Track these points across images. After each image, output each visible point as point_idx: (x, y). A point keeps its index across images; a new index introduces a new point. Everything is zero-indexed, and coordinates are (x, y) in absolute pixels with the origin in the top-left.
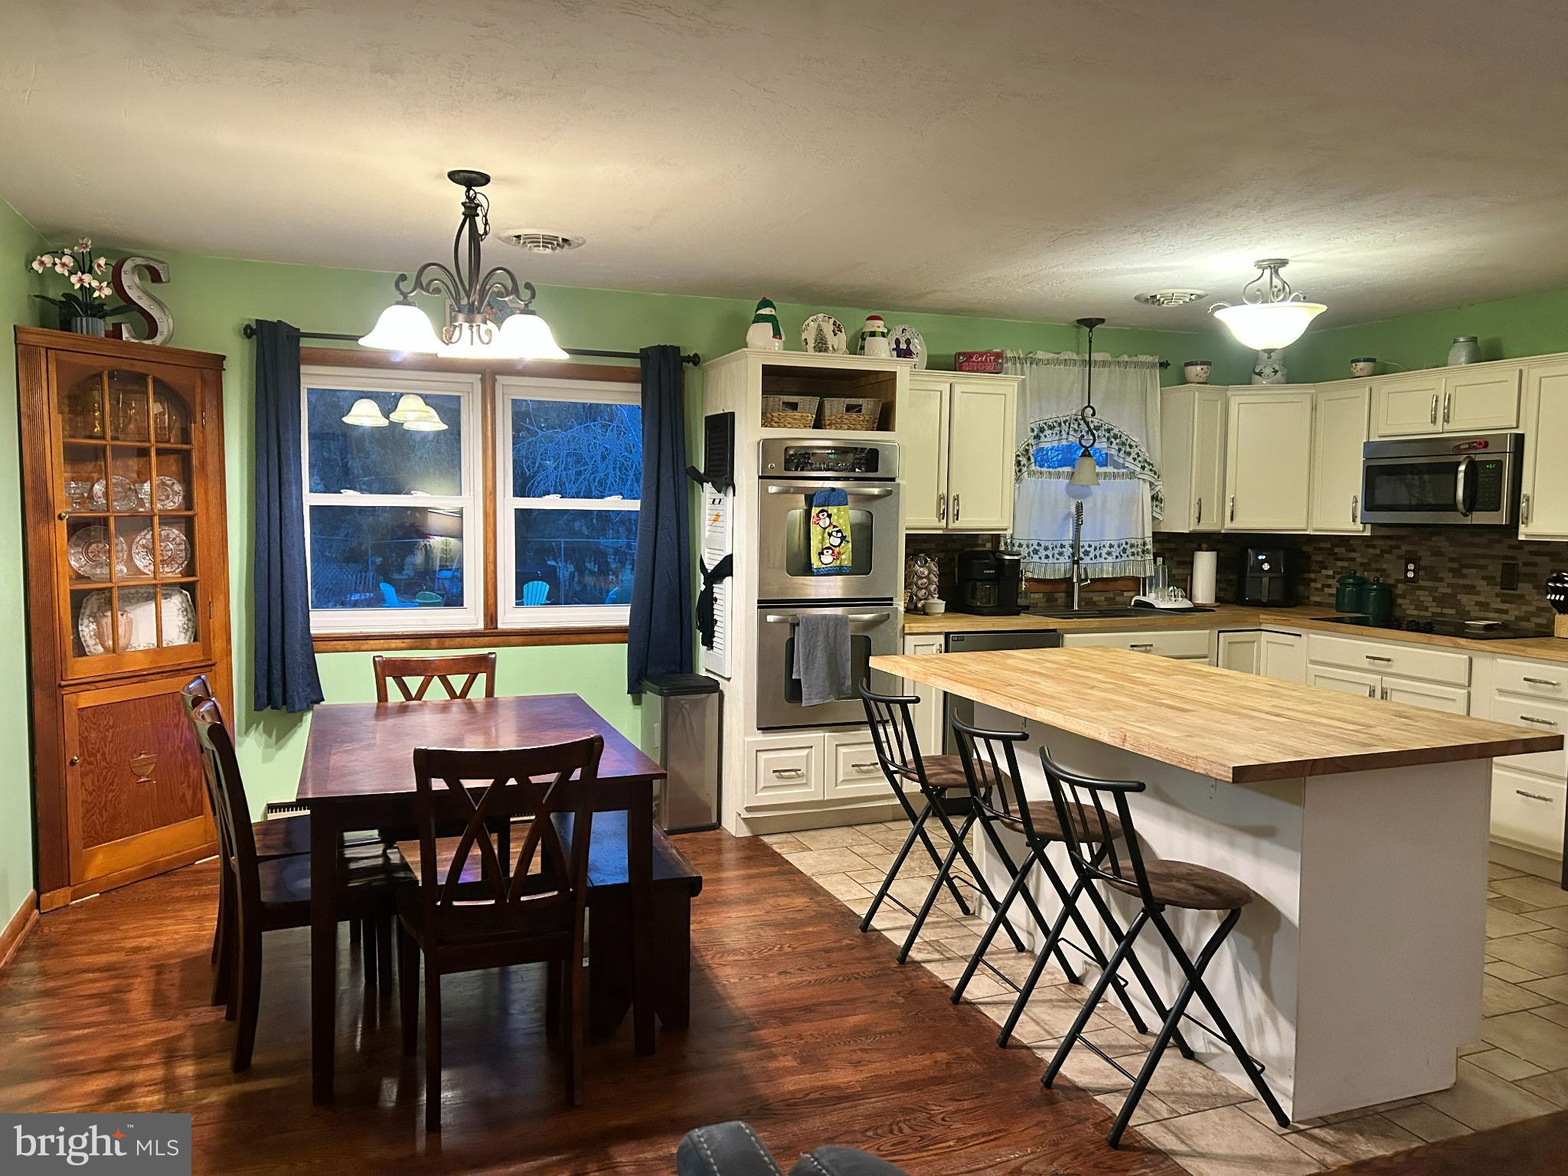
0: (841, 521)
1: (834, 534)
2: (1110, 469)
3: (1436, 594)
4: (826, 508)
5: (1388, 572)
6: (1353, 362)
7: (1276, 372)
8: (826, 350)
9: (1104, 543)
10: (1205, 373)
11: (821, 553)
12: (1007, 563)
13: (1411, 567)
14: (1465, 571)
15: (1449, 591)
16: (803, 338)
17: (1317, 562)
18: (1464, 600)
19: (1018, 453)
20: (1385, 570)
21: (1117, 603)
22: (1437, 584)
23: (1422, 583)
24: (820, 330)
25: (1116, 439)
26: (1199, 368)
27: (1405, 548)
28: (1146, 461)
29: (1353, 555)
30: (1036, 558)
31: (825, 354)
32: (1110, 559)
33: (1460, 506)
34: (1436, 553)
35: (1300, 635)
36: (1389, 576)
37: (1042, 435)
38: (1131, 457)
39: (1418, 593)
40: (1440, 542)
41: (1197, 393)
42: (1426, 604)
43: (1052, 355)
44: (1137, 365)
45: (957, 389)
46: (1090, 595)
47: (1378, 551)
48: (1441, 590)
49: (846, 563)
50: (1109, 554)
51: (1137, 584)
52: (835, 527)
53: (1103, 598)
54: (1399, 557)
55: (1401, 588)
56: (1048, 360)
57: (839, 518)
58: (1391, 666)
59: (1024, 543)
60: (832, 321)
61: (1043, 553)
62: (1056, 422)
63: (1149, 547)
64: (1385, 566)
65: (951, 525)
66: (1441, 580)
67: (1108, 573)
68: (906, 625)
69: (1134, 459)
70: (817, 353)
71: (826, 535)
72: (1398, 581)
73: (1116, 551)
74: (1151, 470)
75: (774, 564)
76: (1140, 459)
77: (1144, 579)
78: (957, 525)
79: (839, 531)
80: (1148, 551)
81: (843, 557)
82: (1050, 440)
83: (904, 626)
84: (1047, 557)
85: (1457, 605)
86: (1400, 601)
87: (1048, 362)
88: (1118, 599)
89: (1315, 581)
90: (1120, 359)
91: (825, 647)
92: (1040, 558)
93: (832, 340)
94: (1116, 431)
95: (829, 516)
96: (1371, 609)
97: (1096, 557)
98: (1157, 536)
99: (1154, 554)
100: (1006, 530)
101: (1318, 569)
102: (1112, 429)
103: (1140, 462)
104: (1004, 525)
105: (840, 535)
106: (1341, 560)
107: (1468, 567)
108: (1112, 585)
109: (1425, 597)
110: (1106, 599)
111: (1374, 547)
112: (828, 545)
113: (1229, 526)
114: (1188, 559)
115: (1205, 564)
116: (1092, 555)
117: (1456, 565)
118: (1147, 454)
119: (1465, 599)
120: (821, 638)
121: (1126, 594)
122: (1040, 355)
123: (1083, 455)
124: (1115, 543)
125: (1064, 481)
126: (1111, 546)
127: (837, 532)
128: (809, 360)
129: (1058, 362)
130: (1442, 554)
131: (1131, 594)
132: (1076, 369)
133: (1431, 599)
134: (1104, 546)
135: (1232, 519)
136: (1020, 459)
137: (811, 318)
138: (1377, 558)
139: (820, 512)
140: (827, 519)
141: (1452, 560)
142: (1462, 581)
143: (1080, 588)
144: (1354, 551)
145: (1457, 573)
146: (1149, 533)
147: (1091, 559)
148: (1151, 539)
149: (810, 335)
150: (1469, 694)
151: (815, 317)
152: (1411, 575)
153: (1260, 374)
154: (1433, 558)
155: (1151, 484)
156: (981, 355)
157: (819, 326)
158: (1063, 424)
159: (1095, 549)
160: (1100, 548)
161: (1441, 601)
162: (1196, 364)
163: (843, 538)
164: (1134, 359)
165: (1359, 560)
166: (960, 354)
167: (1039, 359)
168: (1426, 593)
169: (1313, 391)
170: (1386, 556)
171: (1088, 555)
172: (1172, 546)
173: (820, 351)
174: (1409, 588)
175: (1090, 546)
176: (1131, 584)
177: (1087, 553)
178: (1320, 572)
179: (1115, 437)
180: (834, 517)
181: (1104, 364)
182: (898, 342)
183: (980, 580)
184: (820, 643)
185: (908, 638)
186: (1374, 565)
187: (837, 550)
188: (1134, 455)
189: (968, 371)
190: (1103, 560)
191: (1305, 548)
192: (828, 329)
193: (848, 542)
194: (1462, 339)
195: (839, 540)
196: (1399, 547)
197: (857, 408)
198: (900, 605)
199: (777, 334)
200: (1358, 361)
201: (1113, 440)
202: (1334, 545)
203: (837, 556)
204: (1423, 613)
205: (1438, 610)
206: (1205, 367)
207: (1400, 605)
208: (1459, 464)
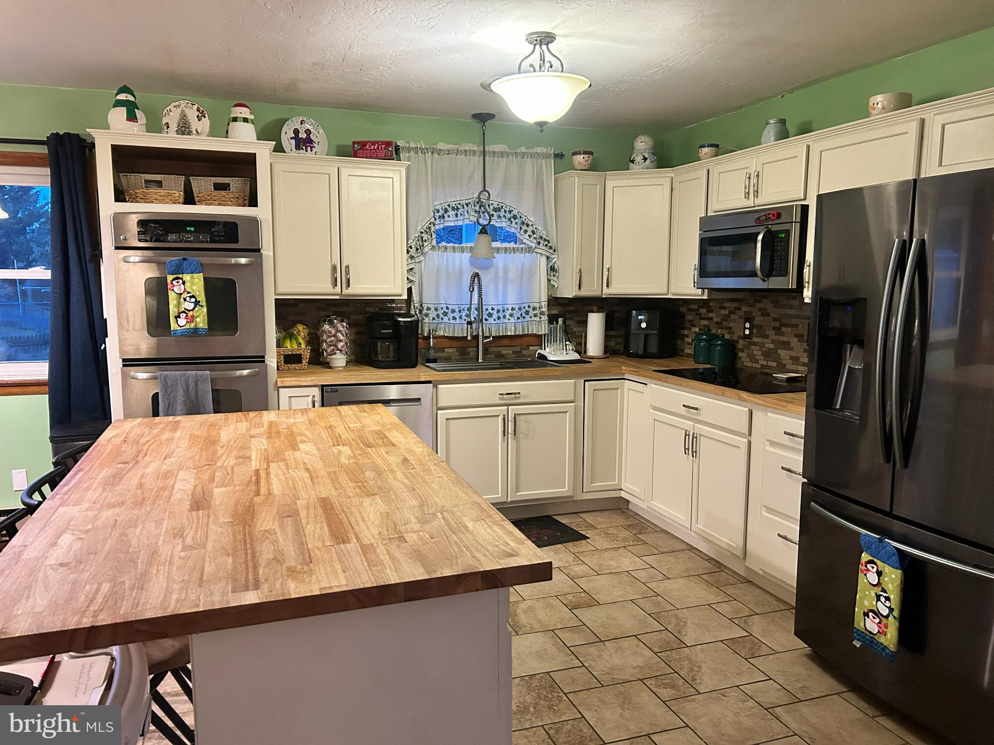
0: (194, 288)
1: (188, 299)
2: (512, 245)
3: (763, 349)
4: (180, 276)
5: (733, 330)
6: (700, 148)
7: (645, 159)
8: (190, 133)
9: (508, 306)
10: (587, 161)
11: (178, 317)
12: (402, 324)
13: (747, 325)
14: (783, 329)
15: (772, 346)
16: (164, 121)
17: (689, 321)
18: (782, 355)
19: (422, 230)
20: (731, 328)
21: (524, 356)
22: (765, 340)
23: (755, 339)
24: (183, 116)
25: (515, 219)
26: (582, 156)
27: (745, 309)
28: (541, 237)
29: (711, 315)
30: (446, 319)
31: (189, 136)
32: (512, 320)
33: (759, 273)
34: (765, 313)
35: (646, 384)
36: (733, 333)
37: (446, 215)
38: (528, 234)
39: (752, 347)
40: (767, 304)
41: (576, 178)
42: (757, 357)
43: (451, 146)
44: (532, 156)
45: (344, 173)
46: (499, 349)
47: (727, 312)
48: (767, 346)
49: (201, 325)
50: (511, 315)
51: (539, 340)
52: (189, 293)
53: (511, 352)
54: (740, 317)
55: (741, 344)
56: (449, 150)
57: (192, 284)
58: (699, 414)
59: (432, 307)
60: (195, 107)
61: (451, 315)
62: (459, 204)
63: (545, 309)
64: (731, 325)
65: (345, 292)
66: (767, 337)
67: (511, 331)
68: (278, 380)
69: (530, 236)
70: (179, 136)
71: (182, 300)
72: (739, 337)
73: (517, 314)
74: (546, 245)
75: (134, 326)
76: (535, 236)
77: (545, 335)
78: (350, 291)
79: (193, 297)
80: (542, 313)
81: (198, 320)
82: (453, 219)
83: (277, 381)
84: (454, 318)
85: (777, 359)
86: (740, 354)
87: (449, 152)
88: (524, 352)
89: (687, 336)
90: (519, 151)
91: (185, 401)
92: (449, 319)
93: (195, 124)
94: (515, 212)
95: (184, 283)
96: (717, 362)
97: (499, 318)
98: (554, 301)
99: (549, 316)
100: (401, 295)
101: (688, 326)
102: (512, 211)
103: (535, 238)
104: (399, 292)
105: (193, 300)
106: (703, 319)
107: (786, 325)
108: (518, 341)
109: (757, 352)
110: (513, 352)
111: (724, 308)
112: (183, 309)
113: (607, 292)
114: (582, 319)
115: (595, 323)
116: (495, 316)
117: (777, 324)
118: (544, 232)
119: (782, 353)
120: (181, 392)
121: (531, 348)
122: (441, 146)
123: (481, 232)
124: (516, 307)
125: (467, 256)
126: (513, 309)
127: (191, 297)
128: (170, 141)
129: (458, 152)
130: (768, 315)
131: (536, 348)
132: (476, 158)
133: (760, 353)
134: (508, 309)
135: (608, 286)
136: (423, 235)
137: (174, 104)
138: (726, 318)
139: (174, 279)
140: (182, 285)
141: (775, 320)
142: (781, 338)
143: (484, 344)
144: (712, 311)
145: (778, 331)
146: (544, 298)
147: (495, 320)
148: (546, 303)
149: (172, 118)
150: (750, 443)
151: (177, 103)
152: (747, 332)
153: (633, 162)
154: (762, 318)
155: (548, 258)
156: (374, 143)
157: (183, 111)
158: (465, 206)
159: (498, 311)
160: (504, 311)
161: (767, 354)
162: (580, 154)
163: (197, 303)
164: (531, 151)
165: (715, 319)
166: (354, 143)
167: (441, 150)
168: (758, 348)
169: (673, 175)
170: (732, 316)
171: (491, 317)
172: (573, 308)
173: (183, 134)
174: (746, 343)
175: (493, 309)
176: (534, 339)
177: (490, 315)
178: (691, 329)
179: (515, 217)
180: (188, 284)
181: (502, 154)
182: (296, 132)
183: (379, 339)
184: (179, 397)
185: (281, 390)
186: (725, 324)
187: (191, 313)
188: (529, 233)
189: (362, 157)
190: (507, 321)
191: (682, 310)
192: (192, 114)
193: (202, 306)
194: (772, 121)
195: (192, 305)
196: (740, 309)
197: (225, 187)
198: (272, 361)
199: (132, 117)
200: (704, 147)
201: (512, 220)
202: (700, 307)
203: (191, 319)
204: (755, 365)
205: (765, 363)
206: (586, 156)
207: (741, 358)
208: (758, 234)
